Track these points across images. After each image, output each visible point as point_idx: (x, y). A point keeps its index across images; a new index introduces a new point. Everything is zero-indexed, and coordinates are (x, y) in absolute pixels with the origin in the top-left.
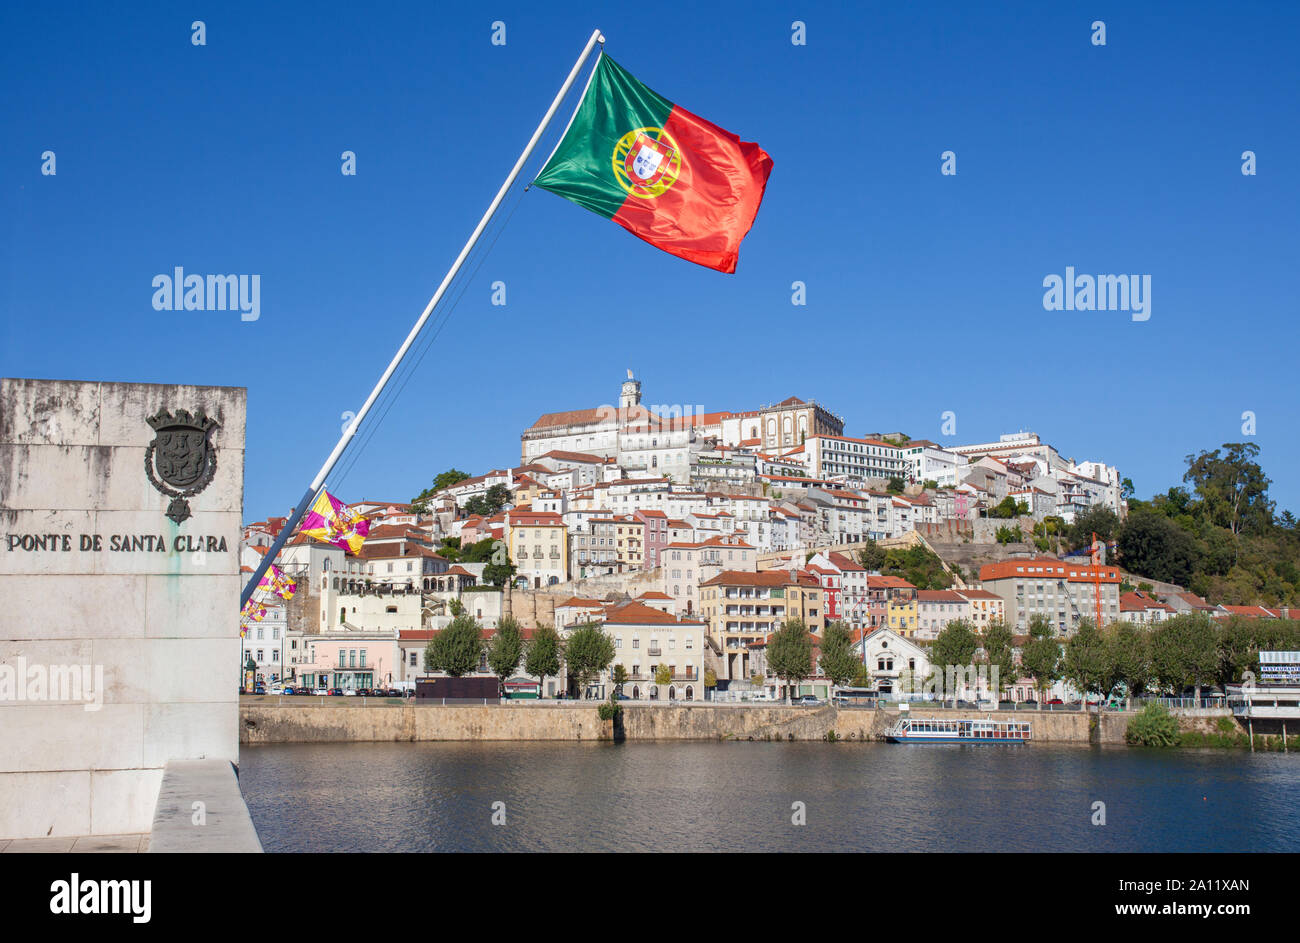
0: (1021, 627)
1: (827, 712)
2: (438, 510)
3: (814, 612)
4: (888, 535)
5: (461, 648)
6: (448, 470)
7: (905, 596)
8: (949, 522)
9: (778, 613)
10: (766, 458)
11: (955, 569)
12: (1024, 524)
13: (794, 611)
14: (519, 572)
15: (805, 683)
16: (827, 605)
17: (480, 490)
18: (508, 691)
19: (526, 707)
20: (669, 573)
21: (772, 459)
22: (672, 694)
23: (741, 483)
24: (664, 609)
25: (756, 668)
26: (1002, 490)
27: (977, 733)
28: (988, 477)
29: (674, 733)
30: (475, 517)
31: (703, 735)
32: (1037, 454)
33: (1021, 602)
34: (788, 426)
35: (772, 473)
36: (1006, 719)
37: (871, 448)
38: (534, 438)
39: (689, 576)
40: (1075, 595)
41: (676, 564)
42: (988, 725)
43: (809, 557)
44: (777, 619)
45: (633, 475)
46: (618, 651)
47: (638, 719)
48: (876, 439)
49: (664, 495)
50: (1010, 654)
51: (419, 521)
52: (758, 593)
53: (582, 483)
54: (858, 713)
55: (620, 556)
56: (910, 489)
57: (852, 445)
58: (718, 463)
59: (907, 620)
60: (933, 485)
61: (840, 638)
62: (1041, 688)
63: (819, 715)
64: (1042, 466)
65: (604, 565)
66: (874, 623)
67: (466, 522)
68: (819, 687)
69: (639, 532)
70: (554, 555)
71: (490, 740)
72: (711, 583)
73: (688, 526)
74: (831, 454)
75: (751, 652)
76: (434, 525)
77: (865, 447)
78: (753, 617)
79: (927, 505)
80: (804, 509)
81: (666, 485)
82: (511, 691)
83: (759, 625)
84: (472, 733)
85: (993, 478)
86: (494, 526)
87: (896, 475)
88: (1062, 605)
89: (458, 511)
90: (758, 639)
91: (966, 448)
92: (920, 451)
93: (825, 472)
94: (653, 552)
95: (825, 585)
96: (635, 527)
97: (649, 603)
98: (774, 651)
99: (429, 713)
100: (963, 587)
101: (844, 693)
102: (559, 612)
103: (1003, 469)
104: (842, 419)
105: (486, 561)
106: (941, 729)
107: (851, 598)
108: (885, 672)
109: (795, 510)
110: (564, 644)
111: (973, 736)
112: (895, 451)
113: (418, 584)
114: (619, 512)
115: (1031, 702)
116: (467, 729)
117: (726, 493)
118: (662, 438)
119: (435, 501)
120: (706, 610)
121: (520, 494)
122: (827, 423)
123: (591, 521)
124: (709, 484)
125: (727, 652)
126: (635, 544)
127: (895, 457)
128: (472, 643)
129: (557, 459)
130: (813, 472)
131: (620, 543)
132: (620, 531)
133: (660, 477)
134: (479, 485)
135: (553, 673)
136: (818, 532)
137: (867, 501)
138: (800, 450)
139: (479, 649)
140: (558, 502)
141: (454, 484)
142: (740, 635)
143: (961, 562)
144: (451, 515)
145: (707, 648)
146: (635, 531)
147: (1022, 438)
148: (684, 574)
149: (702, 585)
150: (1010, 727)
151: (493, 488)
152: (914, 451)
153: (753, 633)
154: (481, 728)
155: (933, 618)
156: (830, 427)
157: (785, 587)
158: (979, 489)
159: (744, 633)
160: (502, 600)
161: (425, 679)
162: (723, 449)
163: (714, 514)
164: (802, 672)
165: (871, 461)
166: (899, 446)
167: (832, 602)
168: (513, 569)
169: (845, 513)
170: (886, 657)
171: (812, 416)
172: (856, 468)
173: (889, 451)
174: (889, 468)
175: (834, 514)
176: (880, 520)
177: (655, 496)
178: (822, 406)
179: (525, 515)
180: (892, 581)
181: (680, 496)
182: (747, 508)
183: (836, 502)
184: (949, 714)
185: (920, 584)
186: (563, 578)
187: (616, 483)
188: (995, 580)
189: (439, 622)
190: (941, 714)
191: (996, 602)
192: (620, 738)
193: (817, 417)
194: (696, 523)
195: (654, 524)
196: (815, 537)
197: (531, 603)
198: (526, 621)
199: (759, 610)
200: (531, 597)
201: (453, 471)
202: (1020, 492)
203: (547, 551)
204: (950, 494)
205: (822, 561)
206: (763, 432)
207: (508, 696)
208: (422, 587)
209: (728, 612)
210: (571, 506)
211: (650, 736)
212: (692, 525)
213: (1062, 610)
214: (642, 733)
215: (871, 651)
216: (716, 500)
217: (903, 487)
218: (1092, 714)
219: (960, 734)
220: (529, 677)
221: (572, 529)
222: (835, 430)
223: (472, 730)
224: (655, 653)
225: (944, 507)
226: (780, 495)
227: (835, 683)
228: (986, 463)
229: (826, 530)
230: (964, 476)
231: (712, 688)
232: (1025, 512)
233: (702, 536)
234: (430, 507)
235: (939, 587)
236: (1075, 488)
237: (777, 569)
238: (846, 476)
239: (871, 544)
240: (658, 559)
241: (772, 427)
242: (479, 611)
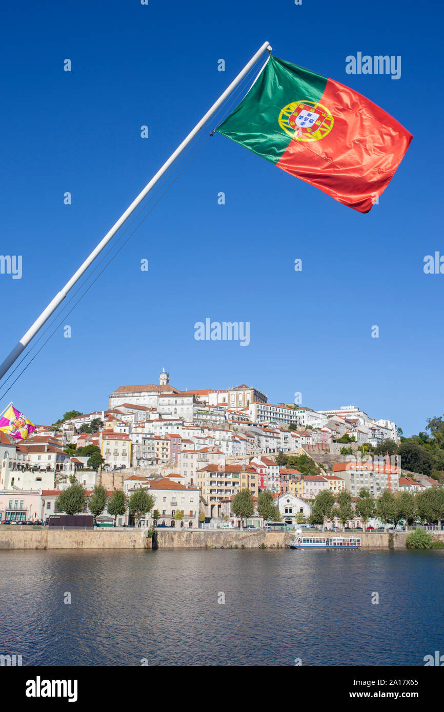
0: (355, 493)
1: (261, 534)
2: (65, 430)
3: (253, 485)
4: (289, 450)
5: (74, 500)
6: (71, 410)
7: (297, 478)
8: (318, 444)
9: (236, 485)
10: (230, 412)
11: (321, 466)
12: (354, 446)
13: (244, 485)
14: (106, 462)
15: (250, 519)
16: (260, 482)
17: (88, 421)
18: (98, 523)
19: (107, 531)
20: (182, 465)
21: (233, 413)
22: (182, 524)
23: (218, 423)
24: (179, 482)
25: (224, 512)
26: (343, 431)
27: (335, 544)
28: (336, 425)
29: (183, 545)
30: (84, 434)
31: (198, 545)
32: (359, 416)
33: (353, 481)
34: (241, 398)
35: (233, 419)
36: (349, 537)
37: (281, 409)
38: (115, 397)
39: (192, 466)
40: (378, 479)
41: (185, 461)
42: (340, 540)
43: (251, 459)
44: (236, 488)
45: (164, 417)
46: (156, 503)
47: (165, 538)
48: (282, 405)
49: (180, 427)
50: (350, 506)
51: (56, 435)
52: (226, 475)
53: (139, 420)
54: (277, 534)
55: (158, 456)
56: (299, 429)
57: (272, 408)
58: (207, 413)
59: (298, 490)
60: (310, 427)
61: (267, 499)
62: (364, 521)
63: (257, 535)
64: (361, 420)
65: (149, 460)
66: (282, 490)
67: (80, 436)
68: (257, 521)
69: (167, 444)
70: (124, 454)
71: (87, 549)
72: (203, 470)
73: (192, 442)
74: (261, 411)
75: (222, 504)
76: (63, 437)
77: (278, 409)
78: (223, 487)
79: (308, 436)
80: (249, 436)
81: (181, 422)
82: (100, 523)
83: (226, 491)
84: (78, 545)
85: (338, 425)
86: (94, 439)
87: (293, 422)
88: (372, 483)
89: (76, 431)
90: (225, 498)
91: (327, 412)
92: (304, 411)
93: (259, 420)
94: (174, 454)
95: (259, 472)
96: (165, 442)
97: (172, 479)
98: (235, 504)
99: (56, 534)
100: (325, 474)
101: (269, 524)
102: (126, 482)
103: (343, 422)
104: (266, 396)
105: (89, 456)
106: (317, 542)
107: (271, 479)
108: (288, 514)
109: (244, 437)
110: (128, 499)
111: (333, 545)
112: (292, 411)
113: (53, 467)
114: (158, 434)
115: (358, 528)
116: (75, 542)
117: (210, 427)
118: (179, 400)
119: (64, 425)
120: (200, 483)
121: (108, 423)
122: (259, 397)
123: (143, 438)
124: (202, 423)
125: (210, 504)
126: (165, 450)
127: (292, 414)
128: (80, 498)
129: (127, 407)
130: (253, 419)
131: (158, 450)
132: (158, 444)
133: (179, 418)
134: (87, 418)
135: (122, 514)
136: (255, 447)
137: (279, 433)
138: (247, 409)
139: (84, 501)
140: (127, 428)
141: (74, 417)
142: (217, 496)
143: (324, 463)
144: (72, 432)
145: (200, 502)
146: (165, 444)
147: (351, 408)
148: (189, 465)
149: (198, 471)
150: (351, 540)
151: (94, 420)
152: (301, 412)
153: (223, 495)
154: (82, 542)
155: (313, 489)
156: (261, 399)
157: (240, 473)
158: (332, 430)
159: (219, 495)
160: (97, 476)
161: (54, 516)
162: (209, 407)
163: (204, 437)
164: (248, 515)
165: (281, 416)
166: (294, 409)
167: (262, 480)
168: (103, 460)
169: (268, 439)
170: (289, 507)
171: (253, 393)
172: (274, 418)
173: (289, 411)
174: (289, 419)
175: (263, 439)
176: (285, 443)
177: (176, 427)
178: (257, 389)
179: (110, 434)
180: (291, 471)
181: (188, 428)
182: (220, 435)
183: (264, 433)
184: (321, 534)
185: (304, 472)
186: (128, 466)
187: (156, 420)
188: (340, 471)
189: (63, 487)
190: (317, 534)
191: (341, 481)
192: (155, 547)
193: (255, 394)
194: (196, 441)
195: (175, 441)
196: (254, 449)
197: (112, 478)
198: (109, 487)
199: (226, 484)
200: (111, 475)
201: (74, 411)
202: (351, 432)
203: (120, 452)
204: (318, 431)
205: (257, 461)
206: (229, 400)
207: (98, 525)
208: (55, 468)
209: (211, 484)
210: (133, 430)
211: (171, 546)
212: (194, 442)
213: (372, 485)
214: (167, 545)
215: (282, 504)
216: (206, 431)
217: (296, 428)
218: (390, 534)
219: (327, 544)
220: (109, 515)
221: (134, 442)
222: (263, 401)
223: (78, 543)
224: (174, 504)
225: (316, 438)
226: (237, 429)
227: (265, 519)
228: (335, 418)
229: (259, 446)
230: (325, 424)
231: (203, 522)
232: (354, 441)
233: (199, 447)
234: (61, 428)
235: (314, 474)
236: (377, 431)
237: (236, 464)
238: (269, 421)
239: (281, 453)
240: (176, 458)
241: (233, 398)
242: (85, 481)
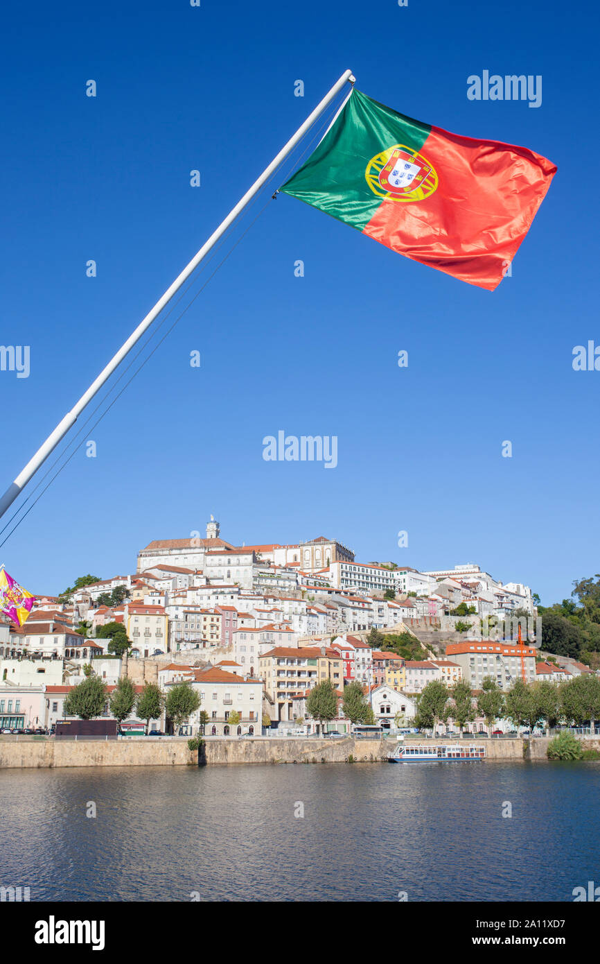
0: (476, 685)
1: (348, 742)
2: (77, 602)
3: (337, 675)
4: (385, 626)
5: (91, 699)
6: (86, 575)
7: (397, 665)
8: (425, 618)
9: (312, 675)
10: (304, 575)
11: (429, 647)
12: (471, 619)
13: (323, 675)
14: (133, 645)
15: (333, 722)
16: (346, 671)
17: (108, 589)
18: (123, 730)
19: (136, 741)
20: (238, 649)
21: (308, 575)
22: (239, 731)
23: (287, 590)
24: (235, 672)
25: (298, 713)
26: (459, 599)
27: (450, 755)
28: (449, 590)
29: (241, 759)
30: (103, 607)
31: (261, 760)
32: (480, 578)
33: (473, 668)
34: (318, 555)
35: (308, 584)
36: (468, 745)
37: (373, 571)
38: (146, 556)
39: (252, 650)
40: (507, 664)
41: (243, 642)
42: (457, 749)
43: (333, 639)
44: (312, 680)
45: (213, 583)
46: (202, 701)
47: (216, 750)
48: (375, 565)
49: (236, 596)
50: (470, 702)
51: (64, 609)
52: (299, 662)
53: (179, 587)
54: (370, 742)
55: (205, 636)
56: (398, 596)
57: (361, 568)
58: (272, 576)
59: (398, 681)
60: (414, 595)
61: (356, 693)
62: (490, 723)
63: (343, 744)
64: (483, 584)
65: (193, 642)
66: (376, 682)
67: (97, 610)
68: (342, 725)
69: (218, 620)
70: (159, 635)
71: (108, 766)
72: (267, 655)
73: (252, 617)
74: (347, 573)
75: (294, 702)
76: (75, 612)
77: (369, 570)
78: (295, 678)
79: (411, 607)
80: (329, 607)
81: (237, 590)
82: (126, 730)
83: (300, 684)
84: (95, 761)
85: (452, 591)
86: (117, 614)
87: (389, 588)
88: (499, 670)
89: (92, 603)
90: (299, 693)
91: (436, 573)
92: (405, 573)
93: (343, 585)
94: (227, 634)
95: (344, 657)
96: (215, 617)
97: (224, 668)
98: (311, 701)
99: (65, 746)
100: (435, 659)
101: (359, 729)
102: (161, 674)
103: (459, 586)
104: (353, 552)
105: (110, 638)
106: (426, 752)
107: (361, 666)
108: (385, 715)
109: (323, 609)
110: (165, 696)
111: (447, 756)
112: (389, 573)
113: (61, 653)
114: (204, 607)
115: (481, 732)
116: (92, 758)
117: (277, 595)
118: (234, 559)
119: (75, 595)
120: (263, 673)
121: (136, 592)
122: (344, 554)
123: (186, 613)
124: (265, 590)
125: (277, 702)
126: (215, 628)
127: (389, 577)
128: (99, 696)
129: (162, 570)
130: (335, 584)
131: (205, 628)
132: (205, 619)
133: (233, 584)
134: (107, 585)
135: (156, 717)
136: (339, 623)
137: (371, 603)
138: (327, 570)
139: (104, 700)
140: (162, 599)
141: (90, 584)
142: (287, 691)
143: (433, 643)
144: (87, 605)
145: (264, 699)
146: (215, 620)
147: (468, 568)
148: (248, 649)
149: (260, 657)
150: (472, 750)
151: (117, 588)
152: (401, 573)
153: (295, 689)
154: (102, 757)
155: (418, 679)
156: (346, 556)
157: (318, 658)
158: (444, 598)
159: (290, 689)
160: (121, 665)
161: (63, 721)
162: (275, 568)
163: (269, 609)
164: (330, 716)
165: (373, 579)
166: (391, 570)
167: (349, 668)
168: (129, 643)
169: (357, 611)
170: (385, 704)
171: (334, 549)
172: (363, 583)
173: (385, 573)
174: (385, 583)
175: (349, 611)
176: (380, 616)
177: (229, 596)
178: (341, 543)
179: (139, 607)
180: (389, 655)
181: (246, 597)
182: (291, 606)
183: (350, 604)
184: (430, 742)
185: (407, 657)
186: (165, 650)
187: (202, 587)
188: (455, 654)
189: (75, 680)
190: (425, 742)
191: (457, 668)
192: (202, 763)
193: (337, 550)
194: (257, 615)
195: (228, 615)
196: (337, 626)
197: (142, 668)
198: (138, 680)
199: (299, 673)
200: (141, 663)
201: (89, 576)
202: (470, 600)
203: (153, 631)
204: (427, 601)
205: (341, 642)
206: (302, 558)
207: (123, 734)
208: (64, 655)
209: (278, 675)
210: (171, 602)
211: (224, 761)
212: (253, 615)
213: (499, 673)
214: (218, 760)
215: (376, 700)
216: (271, 601)
217: (395, 595)
218: (525, 740)
219: (438, 755)
220: (139, 720)
221: (172, 617)
222: (349, 558)
223: (96, 759)
224: (228, 703)
225: (421, 609)
226: (313, 599)
227: (353, 722)
228: (447, 582)
229: (344, 622)
230: (433, 590)
231: (268, 727)
232: (474, 613)
233: (261, 623)
234: (72, 600)
235: (419, 659)
236: (505, 598)
237: (312, 646)
238: (357, 587)
239: (374, 631)
240: (230, 639)
241: (308, 555)
242: (104, 673)
